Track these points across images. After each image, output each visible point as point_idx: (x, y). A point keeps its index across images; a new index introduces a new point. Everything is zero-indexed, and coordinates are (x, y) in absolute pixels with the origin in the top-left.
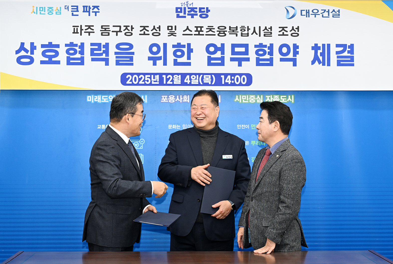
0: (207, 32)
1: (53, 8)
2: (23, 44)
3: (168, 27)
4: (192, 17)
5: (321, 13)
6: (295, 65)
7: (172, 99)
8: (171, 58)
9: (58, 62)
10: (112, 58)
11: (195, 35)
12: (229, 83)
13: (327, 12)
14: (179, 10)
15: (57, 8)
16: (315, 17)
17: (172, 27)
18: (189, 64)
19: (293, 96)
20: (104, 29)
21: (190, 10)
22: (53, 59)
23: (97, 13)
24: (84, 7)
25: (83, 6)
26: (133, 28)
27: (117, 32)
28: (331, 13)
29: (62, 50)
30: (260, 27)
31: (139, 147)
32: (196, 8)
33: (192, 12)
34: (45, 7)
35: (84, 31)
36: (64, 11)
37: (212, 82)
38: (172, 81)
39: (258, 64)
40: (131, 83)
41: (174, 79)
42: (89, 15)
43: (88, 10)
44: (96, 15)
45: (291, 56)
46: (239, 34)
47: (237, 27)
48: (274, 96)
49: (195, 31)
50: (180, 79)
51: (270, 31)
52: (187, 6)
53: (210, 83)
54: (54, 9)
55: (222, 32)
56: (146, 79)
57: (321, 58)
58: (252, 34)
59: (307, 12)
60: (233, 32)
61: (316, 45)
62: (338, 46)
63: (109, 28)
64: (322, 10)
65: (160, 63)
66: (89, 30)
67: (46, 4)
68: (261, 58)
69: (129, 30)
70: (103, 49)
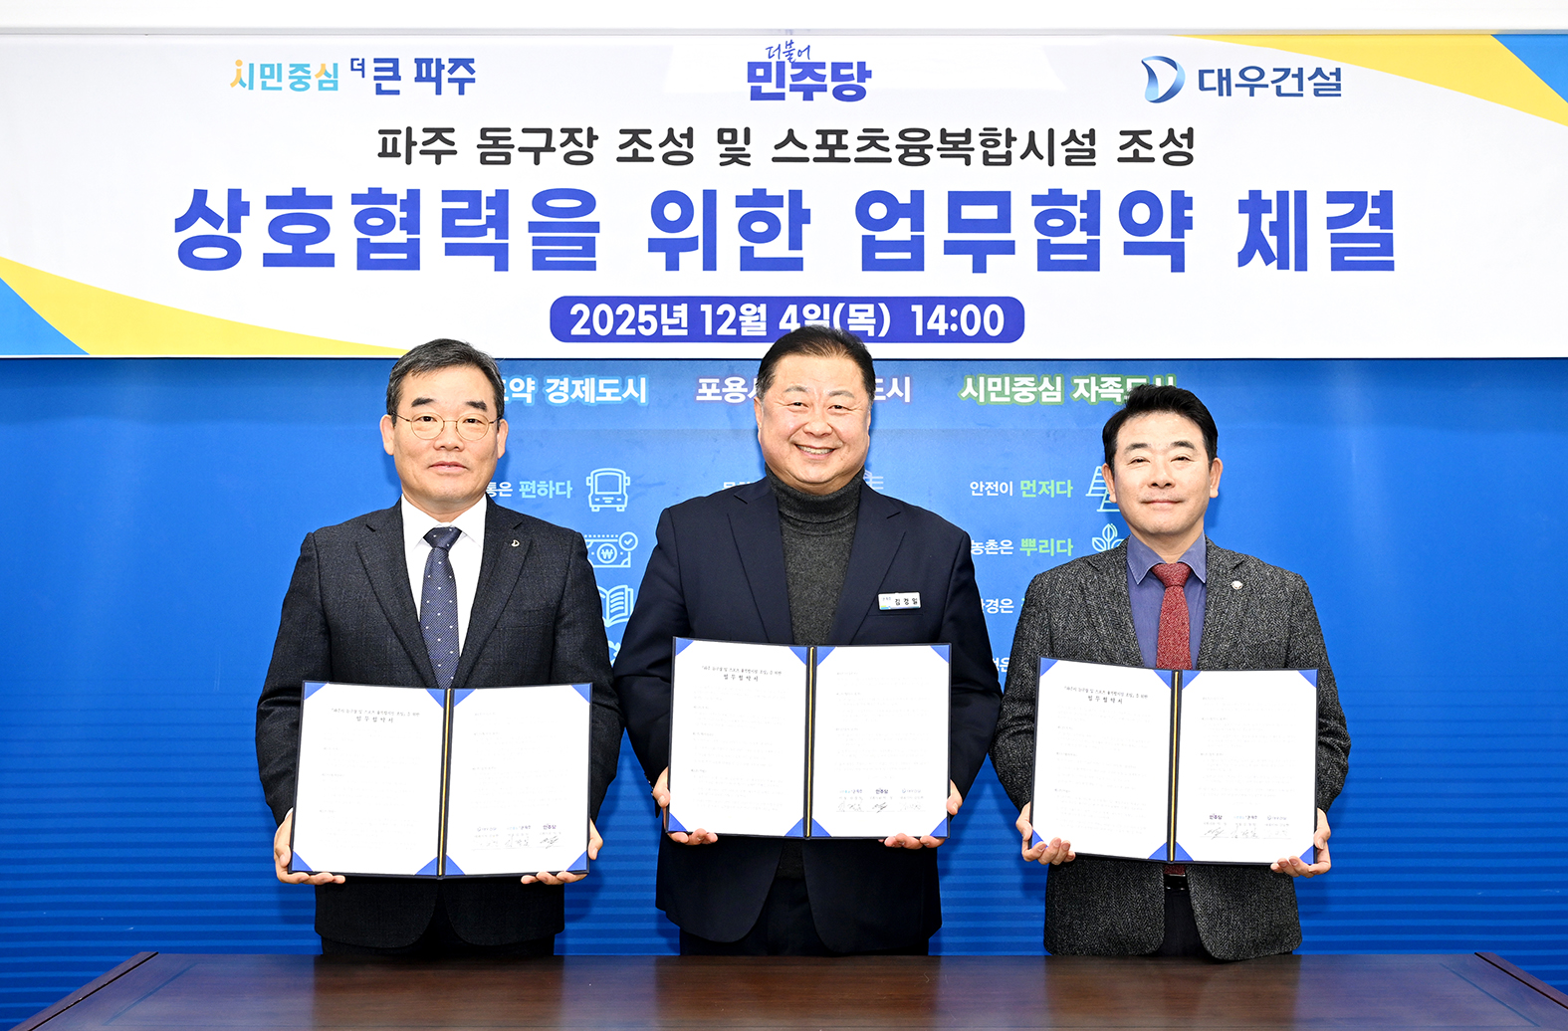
0: (859, 150)
1: (308, 66)
2: (200, 196)
3: (721, 132)
4: (808, 97)
5: (1273, 82)
6: (1178, 266)
7: (735, 389)
8: (729, 242)
9: (327, 260)
10: (520, 244)
11: (816, 160)
12: (942, 333)
13: (1294, 76)
14: (760, 72)
15: (323, 66)
16: (1252, 94)
17: (734, 132)
18: (796, 265)
20: (491, 142)
21: (798, 71)
22: (310, 249)
23: (467, 85)
24: (419, 62)
25: (417, 60)
26: (596, 138)
27: (537, 151)
28: (1310, 79)
29: (342, 218)
30: (1051, 132)
31: (618, 561)
32: (822, 65)
33: (808, 79)
34: (279, 65)
35: (420, 147)
36: (347, 77)
37: (878, 327)
38: (736, 325)
39: (1045, 264)
40: (587, 332)
41: (741, 318)
42: (438, 91)
43: (434, 75)
44: (461, 92)
45: (1163, 234)
46: (977, 156)
47: (968, 131)
48: (1103, 379)
49: (818, 147)
50: (763, 317)
51: (1087, 146)
52: (790, 59)
53: (871, 333)
54: (314, 70)
55: (914, 149)
56: (642, 318)
57: (1272, 242)
58: (1023, 157)
59: (1221, 79)
60: (955, 148)
61: (1255, 194)
62: (1333, 197)
63: (509, 138)
64: (1275, 70)
65: (691, 260)
66: (438, 145)
67: (284, 52)
68: (1055, 240)
69: (579, 145)
70: (486, 212)
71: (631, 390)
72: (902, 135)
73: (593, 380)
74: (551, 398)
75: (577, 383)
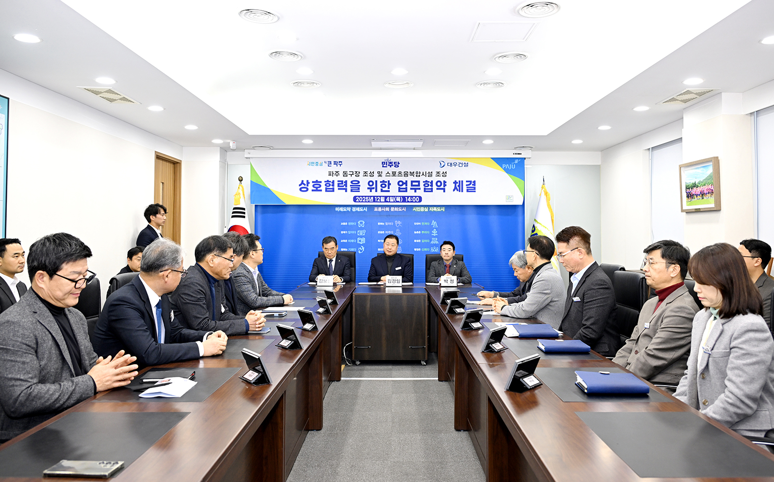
0: (398, 175)
2: (303, 181)
3: (378, 172)
4: (391, 167)
5: (458, 165)
6: (444, 191)
7: (380, 209)
8: (379, 188)
9: (321, 190)
10: (349, 188)
11: (392, 176)
12: (410, 201)
13: (461, 164)
14: (384, 163)
16: (455, 166)
17: (380, 172)
18: (389, 191)
19: (444, 209)
20: (345, 173)
21: (389, 163)
22: (318, 189)
25: (334, 162)
26: (360, 173)
27: (351, 175)
28: (464, 164)
29: (323, 184)
30: (426, 172)
31: (363, 234)
32: (393, 162)
33: (391, 164)
34: (314, 162)
35: (334, 174)
36: (324, 164)
37: (401, 200)
38: (380, 200)
39: (425, 191)
40: (358, 201)
42: (337, 166)
43: (336, 164)
44: (340, 166)
45: (442, 187)
46: (415, 176)
47: (414, 172)
48: (434, 208)
49: (392, 174)
50: (384, 199)
51: (431, 174)
52: (388, 161)
54: (319, 163)
55: (406, 174)
56: (366, 199)
57: (458, 188)
58: (422, 176)
59: (451, 164)
60: (412, 174)
61: (456, 181)
62: (467, 181)
63: (347, 173)
64: (458, 163)
65: (374, 190)
66: (337, 174)
67: (315, 160)
68: (426, 188)
69: (357, 174)
70: (344, 184)
71: (365, 209)
72: (404, 172)
73: (359, 208)
74: (353, 210)
75: (357, 208)
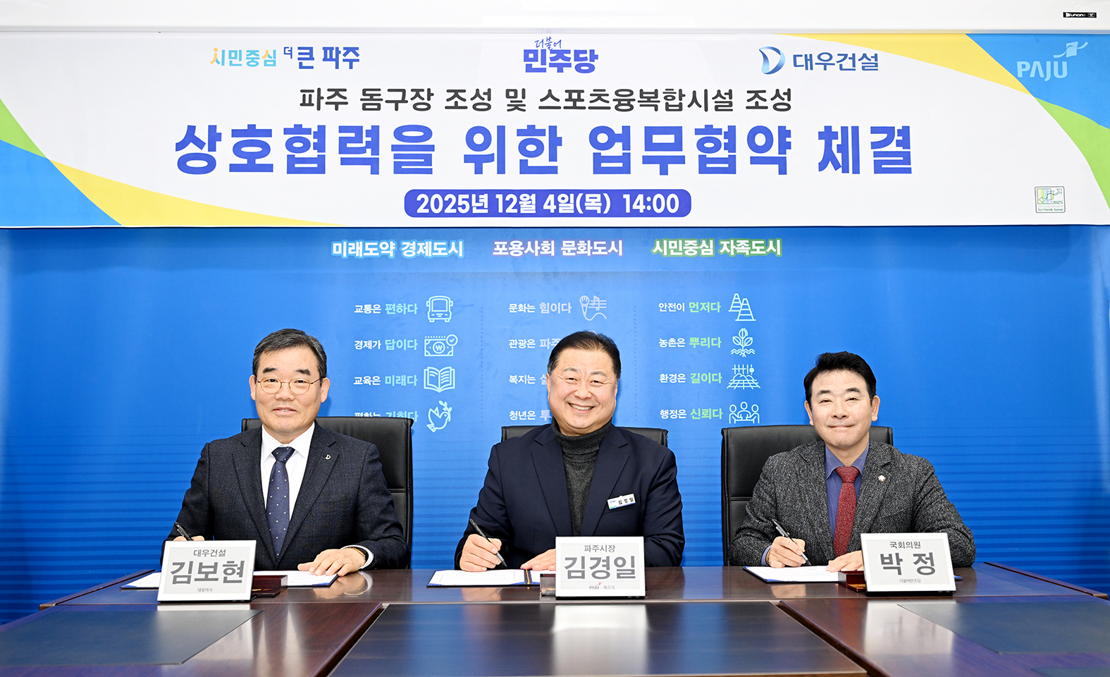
0: (591, 102)
1: (258, 51)
2: (191, 129)
3: (508, 91)
4: (560, 70)
5: (837, 62)
6: (783, 171)
7: (517, 248)
8: (513, 157)
9: (269, 168)
10: (386, 158)
11: (565, 108)
12: (642, 211)
13: (850, 58)
14: (531, 56)
15: (267, 51)
16: (825, 69)
17: (515, 91)
18: (554, 170)
19: (778, 241)
20: (369, 97)
21: (554, 55)
22: (258, 161)
23: (354, 63)
24: (325, 49)
25: (324, 48)
26: (433, 95)
27: (396, 103)
28: (859, 60)
29: (278, 142)
30: (706, 91)
31: (446, 352)
32: (568, 52)
33: (560, 59)
34: (240, 51)
35: (326, 100)
36: (281, 58)
37: (603, 208)
38: (517, 206)
39: (703, 170)
40: (427, 211)
41: (520, 203)
42: (337, 67)
43: (334, 57)
44: (351, 67)
45: (774, 152)
46: (662, 106)
47: (656, 90)
48: (738, 241)
49: (566, 100)
50: (534, 202)
51: (728, 99)
52: (549, 48)
53: (599, 212)
54: (262, 54)
55: (624, 101)
56: (460, 203)
57: (839, 156)
58: (689, 106)
59: (806, 60)
60: (649, 101)
61: (828, 128)
62: (875, 130)
63: (380, 95)
64: (838, 55)
65: (490, 168)
66: (337, 99)
67: (243, 43)
68: (709, 156)
69: (422, 99)
70: (365, 139)
71: (453, 248)
72: (617, 93)
73: (430, 243)
74: (405, 254)
75: (421, 244)
